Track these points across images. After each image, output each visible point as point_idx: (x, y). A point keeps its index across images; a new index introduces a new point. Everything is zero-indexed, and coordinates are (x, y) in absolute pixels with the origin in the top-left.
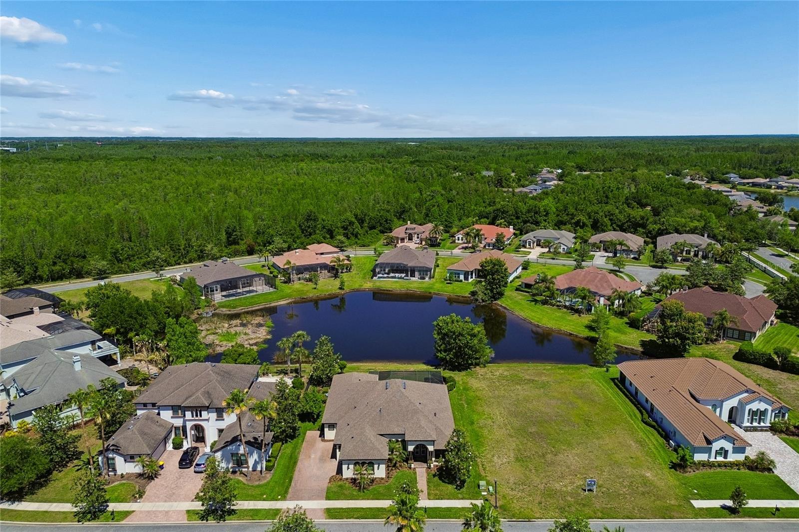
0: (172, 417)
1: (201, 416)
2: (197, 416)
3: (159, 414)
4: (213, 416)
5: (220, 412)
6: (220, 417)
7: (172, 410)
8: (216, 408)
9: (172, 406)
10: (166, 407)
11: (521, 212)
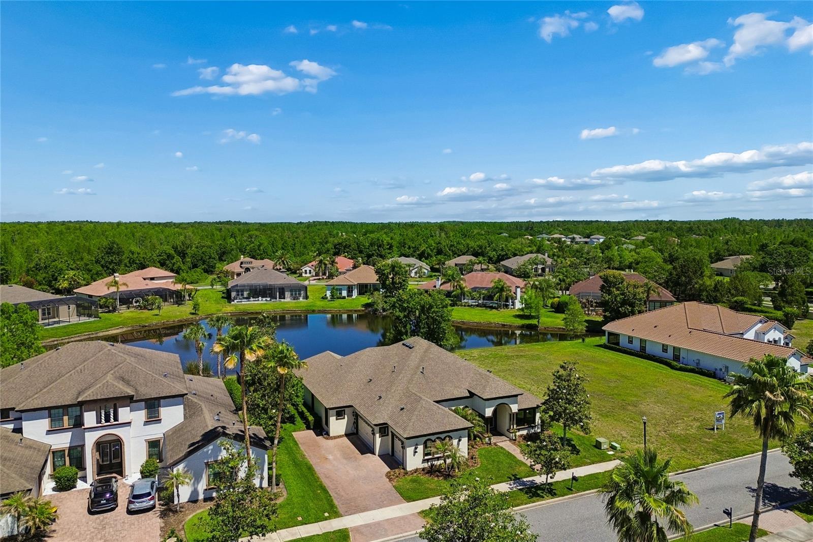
0: (49, 432)
1: (116, 419)
2: (107, 420)
3: (18, 430)
4: (140, 415)
5: (152, 406)
6: (153, 418)
7: (50, 416)
8: (146, 400)
9: (49, 409)
10: (35, 412)
11: (363, 246)
